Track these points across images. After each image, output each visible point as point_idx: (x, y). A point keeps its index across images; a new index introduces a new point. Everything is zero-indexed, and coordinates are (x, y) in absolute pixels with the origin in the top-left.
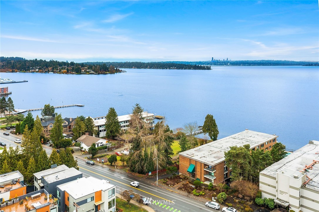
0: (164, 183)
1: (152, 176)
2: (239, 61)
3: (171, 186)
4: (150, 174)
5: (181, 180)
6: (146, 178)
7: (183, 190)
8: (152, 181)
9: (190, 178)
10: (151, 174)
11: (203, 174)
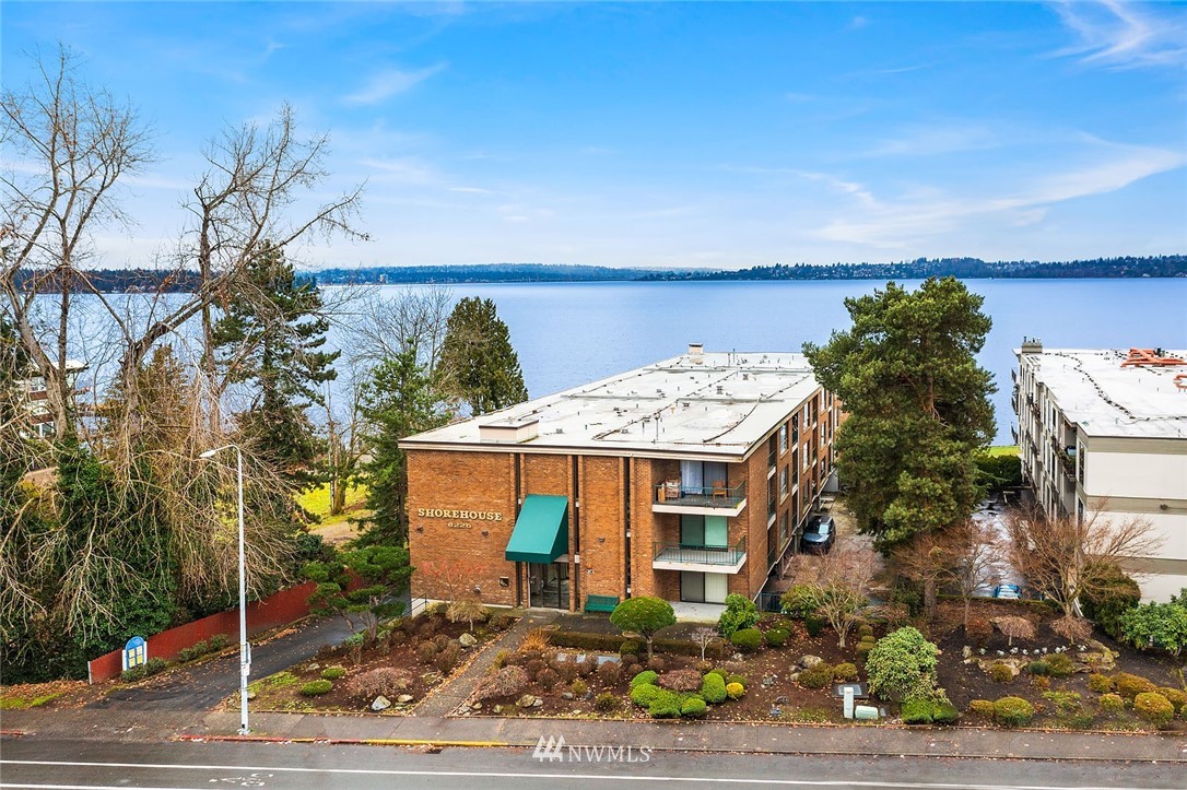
0: (306, 696)
1: (153, 671)
3: (394, 702)
4: (136, 654)
5: (465, 639)
6: (98, 705)
7: (531, 709)
8: (175, 708)
9: (527, 616)
10: (143, 659)
11: (644, 553)
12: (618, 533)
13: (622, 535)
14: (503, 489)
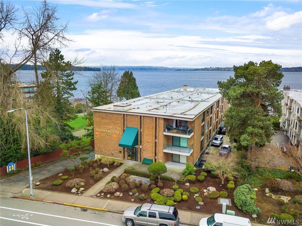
2: (125, 66)
3: (78, 190)
4: (11, 167)
7: (118, 197)
10: (14, 169)
11: (161, 147)
12: (153, 140)
13: (154, 141)
14: (120, 124)
